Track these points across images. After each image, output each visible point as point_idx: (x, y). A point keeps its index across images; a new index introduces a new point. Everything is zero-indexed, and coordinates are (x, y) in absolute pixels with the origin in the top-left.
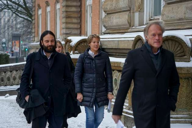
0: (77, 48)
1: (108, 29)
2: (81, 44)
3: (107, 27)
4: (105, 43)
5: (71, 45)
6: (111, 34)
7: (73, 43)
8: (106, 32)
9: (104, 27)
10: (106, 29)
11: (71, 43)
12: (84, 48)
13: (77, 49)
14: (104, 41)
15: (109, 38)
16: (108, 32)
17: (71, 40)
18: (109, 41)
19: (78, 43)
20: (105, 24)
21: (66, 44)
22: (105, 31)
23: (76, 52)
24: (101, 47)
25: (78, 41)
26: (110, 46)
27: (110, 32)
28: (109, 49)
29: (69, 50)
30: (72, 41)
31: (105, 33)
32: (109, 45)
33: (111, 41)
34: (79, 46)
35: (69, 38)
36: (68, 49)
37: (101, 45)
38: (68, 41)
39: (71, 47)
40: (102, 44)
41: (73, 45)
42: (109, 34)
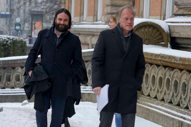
1: (182, 8)
2: (140, 29)
3: (179, 6)
4: (177, 30)
6: (186, 16)
8: (179, 13)
9: (175, 5)
10: (179, 8)
12: (145, 36)
14: (175, 26)
15: (183, 23)
16: (182, 13)
18: (183, 26)
22: (176, 12)
24: (170, 35)
26: (185, 34)
27: (185, 13)
28: (183, 38)
31: (176, 13)
32: (183, 33)
33: (186, 26)
34: (137, 33)
40: (172, 31)
42: (183, 17)
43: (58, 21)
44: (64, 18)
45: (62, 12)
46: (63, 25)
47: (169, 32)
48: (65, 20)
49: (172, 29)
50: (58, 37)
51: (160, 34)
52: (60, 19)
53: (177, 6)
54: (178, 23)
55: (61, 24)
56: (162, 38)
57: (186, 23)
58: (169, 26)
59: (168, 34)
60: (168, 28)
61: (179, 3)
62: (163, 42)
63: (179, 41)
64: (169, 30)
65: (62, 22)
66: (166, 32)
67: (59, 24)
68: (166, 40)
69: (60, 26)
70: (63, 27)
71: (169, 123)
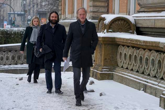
0: (111, 26)
1: (143, 7)
2: (115, 22)
3: (141, 5)
4: (140, 22)
5: (105, 23)
6: (146, 13)
7: (107, 21)
8: (141, 10)
9: (139, 5)
10: (141, 7)
11: (105, 22)
12: (118, 27)
13: (111, 28)
14: (139, 19)
15: (144, 17)
16: (143, 10)
17: (104, 18)
18: (144, 19)
19: (112, 21)
20: (139, 2)
21: (100, 22)
22: (139, 10)
23: (109, 30)
24: (136, 26)
25: (112, 19)
26: (146, 24)
27: (145, 10)
28: (145, 28)
29: (103, 28)
30: (106, 19)
31: (139, 11)
32: (144, 24)
33: (146, 19)
34: (113, 25)
35: (103, 16)
36: (101, 27)
37: (135, 24)
38: (101, 19)
39: (105, 25)
40: (137, 23)
41: (107, 23)
42: (143, 13)
43: (51, 18)
44: (55, 16)
45: (53, 13)
46: (55, 20)
47: (135, 23)
48: (55, 17)
49: (137, 21)
50: (53, 28)
51: (129, 25)
52: (53, 17)
53: (140, 6)
54: (141, 17)
55: (54, 20)
56: (130, 28)
57: (146, 17)
58: (135, 19)
59: (134, 25)
60: (134, 21)
61: (141, 4)
62: (131, 30)
63: (142, 30)
64: (135, 22)
65: (54, 18)
66: (133, 23)
67: (52, 20)
68: (133, 29)
69: (53, 21)
70: (55, 21)
71: (137, 85)
